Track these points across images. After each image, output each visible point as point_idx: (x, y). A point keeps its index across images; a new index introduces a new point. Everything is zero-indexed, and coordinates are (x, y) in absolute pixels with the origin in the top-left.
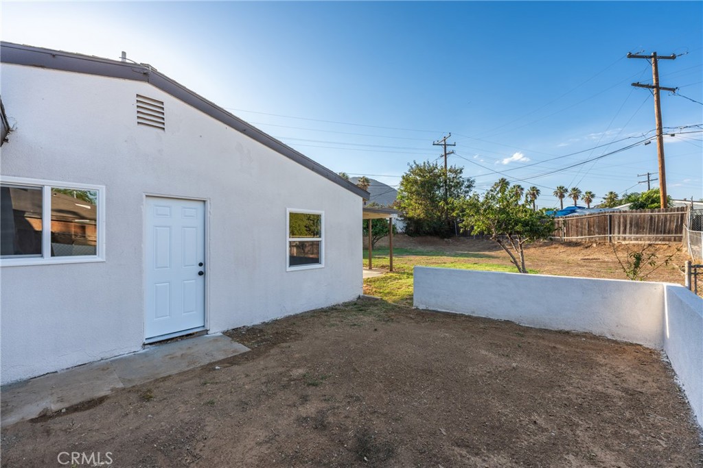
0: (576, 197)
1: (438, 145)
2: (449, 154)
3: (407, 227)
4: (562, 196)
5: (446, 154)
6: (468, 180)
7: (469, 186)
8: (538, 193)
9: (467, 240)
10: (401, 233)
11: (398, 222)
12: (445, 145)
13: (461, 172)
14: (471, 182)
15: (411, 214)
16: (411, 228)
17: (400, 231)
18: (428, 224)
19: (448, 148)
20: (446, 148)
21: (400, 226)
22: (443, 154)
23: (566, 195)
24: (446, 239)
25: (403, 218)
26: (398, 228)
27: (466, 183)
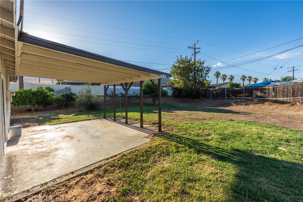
0: (250, 80)
1: (191, 48)
2: (197, 53)
3: (174, 93)
4: (244, 80)
5: (195, 53)
6: (207, 67)
7: (208, 71)
8: (233, 78)
9: (207, 100)
10: (170, 96)
11: (169, 90)
12: (195, 48)
13: (203, 63)
14: (209, 68)
15: (176, 86)
16: (176, 93)
17: (170, 95)
18: (185, 91)
19: (196, 49)
20: (195, 50)
21: (170, 92)
22: (194, 53)
23: (246, 79)
24: (195, 100)
25: (171, 88)
26: (169, 93)
27: (206, 69)
